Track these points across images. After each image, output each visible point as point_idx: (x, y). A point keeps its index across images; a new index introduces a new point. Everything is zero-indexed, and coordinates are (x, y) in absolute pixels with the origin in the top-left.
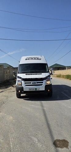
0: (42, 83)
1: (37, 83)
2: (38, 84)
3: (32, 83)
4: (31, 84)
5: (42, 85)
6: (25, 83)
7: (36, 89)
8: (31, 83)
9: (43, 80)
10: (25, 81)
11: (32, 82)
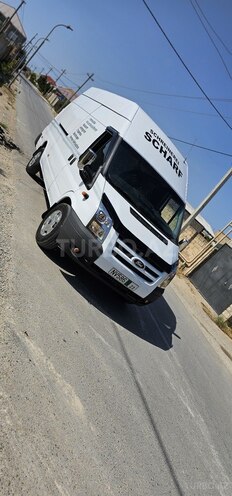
0: (156, 276)
1: (147, 270)
2: (147, 274)
3: (136, 261)
4: (130, 261)
5: (152, 282)
6: (117, 245)
7: (129, 282)
8: (131, 256)
9: (161, 271)
10: (120, 237)
11: (136, 257)
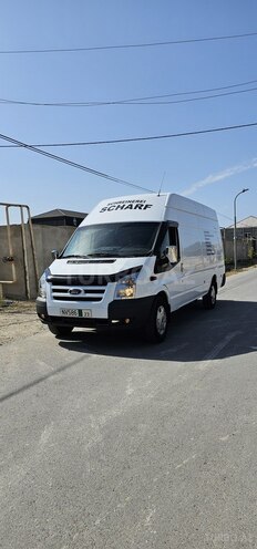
0: (102, 292)
1: (87, 292)
2: (88, 295)
3: (71, 292)
4: (68, 295)
5: (100, 299)
6: (54, 291)
7: (80, 311)
8: (66, 291)
9: (105, 284)
10: (53, 285)
